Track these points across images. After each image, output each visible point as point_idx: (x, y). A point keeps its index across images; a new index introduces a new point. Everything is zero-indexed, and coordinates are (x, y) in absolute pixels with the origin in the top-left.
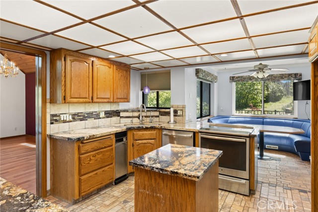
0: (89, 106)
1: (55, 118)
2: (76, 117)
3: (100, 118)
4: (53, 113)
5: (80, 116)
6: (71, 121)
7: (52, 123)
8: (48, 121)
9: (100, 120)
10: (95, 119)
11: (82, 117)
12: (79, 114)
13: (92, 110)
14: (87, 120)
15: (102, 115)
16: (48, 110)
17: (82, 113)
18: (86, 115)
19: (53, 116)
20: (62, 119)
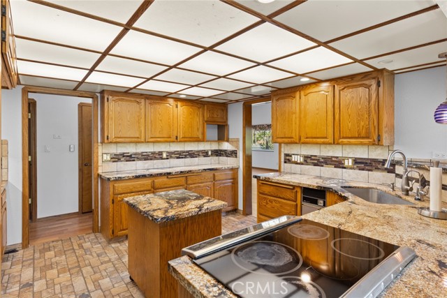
0: (326, 148)
1: (287, 158)
2: (309, 160)
3: (345, 168)
4: (286, 152)
5: (314, 160)
6: (302, 164)
7: (285, 162)
8: (283, 160)
9: (344, 170)
10: (335, 167)
11: (316, 162)
12: (313, 158)
13: (330, 154)
14: (322, 166)
15: (349, 163)
16: (282, 149)
17: (316, 156)
18: (322, 160)
19: (287, 155)
20: (293, 160)
